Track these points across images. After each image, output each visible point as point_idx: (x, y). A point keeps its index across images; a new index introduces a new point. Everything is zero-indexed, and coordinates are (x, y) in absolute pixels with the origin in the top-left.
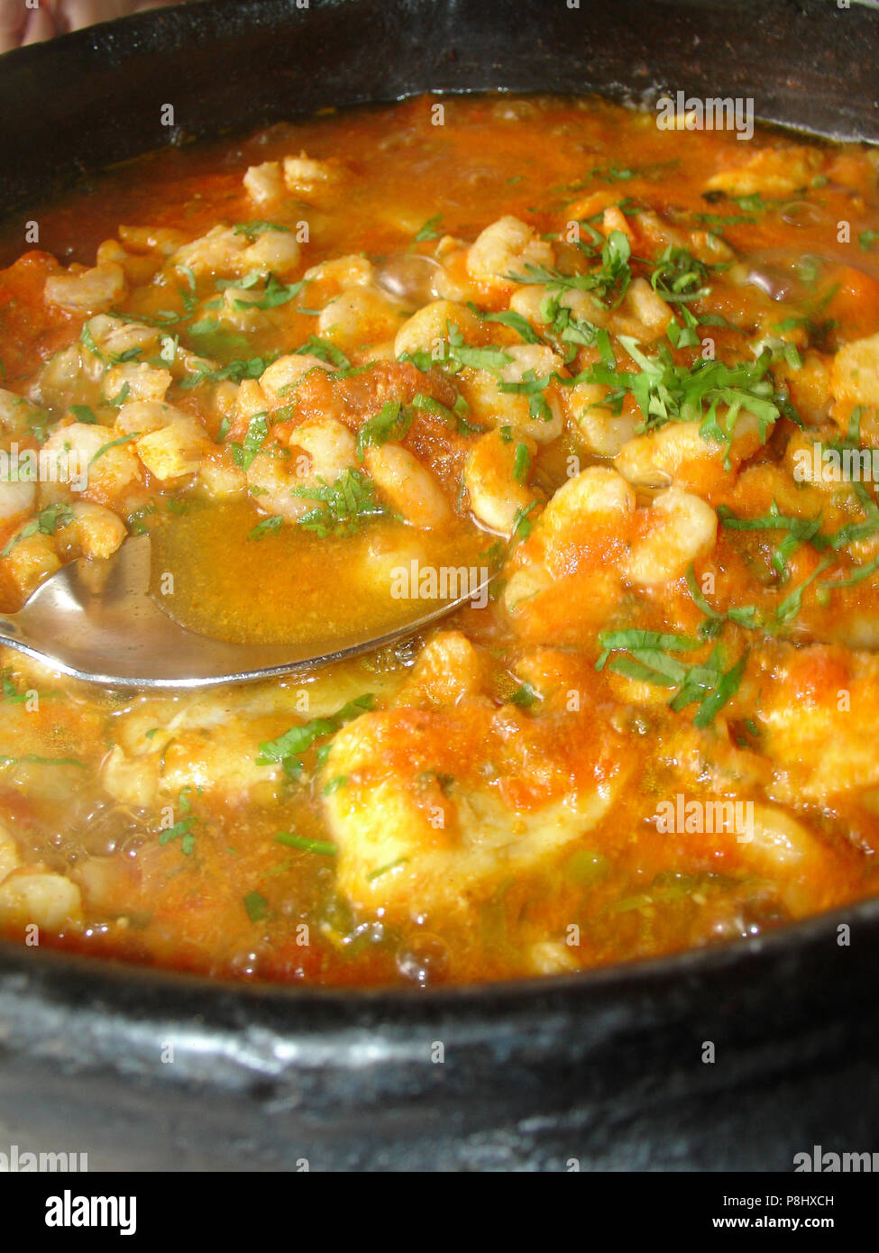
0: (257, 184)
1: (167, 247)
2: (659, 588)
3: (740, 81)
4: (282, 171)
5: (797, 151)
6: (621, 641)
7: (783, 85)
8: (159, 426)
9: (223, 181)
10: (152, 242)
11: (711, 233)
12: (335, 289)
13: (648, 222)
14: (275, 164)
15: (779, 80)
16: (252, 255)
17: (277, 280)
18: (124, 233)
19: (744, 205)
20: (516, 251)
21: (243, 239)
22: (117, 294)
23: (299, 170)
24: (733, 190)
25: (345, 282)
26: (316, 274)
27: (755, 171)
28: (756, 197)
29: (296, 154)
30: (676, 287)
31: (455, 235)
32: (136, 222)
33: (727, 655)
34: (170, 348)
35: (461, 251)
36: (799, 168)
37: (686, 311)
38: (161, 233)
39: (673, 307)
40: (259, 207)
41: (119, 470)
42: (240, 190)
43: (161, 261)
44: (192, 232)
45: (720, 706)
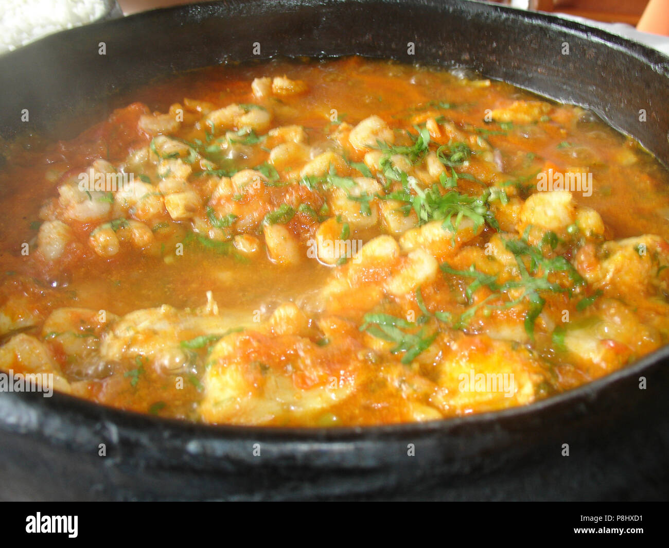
0: (258, 87)
1: (206, 111)
2: (402, 297)
3: (514, 67)
4: (272, 82)
5: (537, 103)
6: (376, 320)
7: (536, 71)
8: (179, 191)
9: (242, 84)
10: (199, 109)
11: (482, 138)
12: (282, 140)
13: (449, 128)
14: (269, 80)
15: (534, 68)
16: (245, 119)
17: (256, 133)
18: (187, 102)
19: (503, 127)
20: (375, 133)
21: (243, 111)
22: (174, 128)
23: (280, 83)
24: (499, 119)
25: (288, 137)
26: (275, 133)
27: (513, 110)
28: (511, 123)
29: (281, 76)
30: (452, 159)
31: (348, 123)
32: (194, 97)
33: (427, 332)
34: (194, 155)
35: (348, 130)
36: (536, 111)
37: (454, 171)
38: (204, 104)
39: (448, 168)
40: (256, 99)
41: (152, 207)
42: (249, 89)
43: (201, 117)
44: (219, 105)
45: (417, 355)
